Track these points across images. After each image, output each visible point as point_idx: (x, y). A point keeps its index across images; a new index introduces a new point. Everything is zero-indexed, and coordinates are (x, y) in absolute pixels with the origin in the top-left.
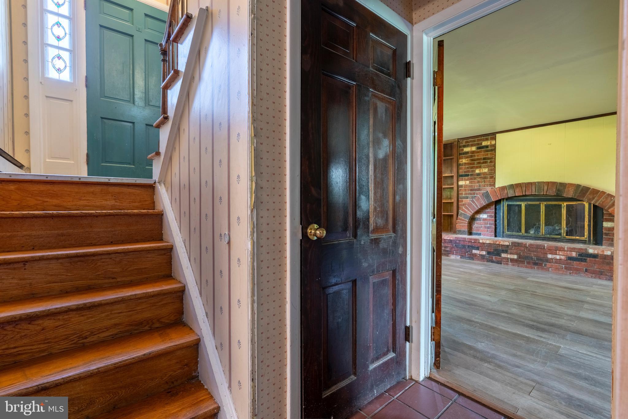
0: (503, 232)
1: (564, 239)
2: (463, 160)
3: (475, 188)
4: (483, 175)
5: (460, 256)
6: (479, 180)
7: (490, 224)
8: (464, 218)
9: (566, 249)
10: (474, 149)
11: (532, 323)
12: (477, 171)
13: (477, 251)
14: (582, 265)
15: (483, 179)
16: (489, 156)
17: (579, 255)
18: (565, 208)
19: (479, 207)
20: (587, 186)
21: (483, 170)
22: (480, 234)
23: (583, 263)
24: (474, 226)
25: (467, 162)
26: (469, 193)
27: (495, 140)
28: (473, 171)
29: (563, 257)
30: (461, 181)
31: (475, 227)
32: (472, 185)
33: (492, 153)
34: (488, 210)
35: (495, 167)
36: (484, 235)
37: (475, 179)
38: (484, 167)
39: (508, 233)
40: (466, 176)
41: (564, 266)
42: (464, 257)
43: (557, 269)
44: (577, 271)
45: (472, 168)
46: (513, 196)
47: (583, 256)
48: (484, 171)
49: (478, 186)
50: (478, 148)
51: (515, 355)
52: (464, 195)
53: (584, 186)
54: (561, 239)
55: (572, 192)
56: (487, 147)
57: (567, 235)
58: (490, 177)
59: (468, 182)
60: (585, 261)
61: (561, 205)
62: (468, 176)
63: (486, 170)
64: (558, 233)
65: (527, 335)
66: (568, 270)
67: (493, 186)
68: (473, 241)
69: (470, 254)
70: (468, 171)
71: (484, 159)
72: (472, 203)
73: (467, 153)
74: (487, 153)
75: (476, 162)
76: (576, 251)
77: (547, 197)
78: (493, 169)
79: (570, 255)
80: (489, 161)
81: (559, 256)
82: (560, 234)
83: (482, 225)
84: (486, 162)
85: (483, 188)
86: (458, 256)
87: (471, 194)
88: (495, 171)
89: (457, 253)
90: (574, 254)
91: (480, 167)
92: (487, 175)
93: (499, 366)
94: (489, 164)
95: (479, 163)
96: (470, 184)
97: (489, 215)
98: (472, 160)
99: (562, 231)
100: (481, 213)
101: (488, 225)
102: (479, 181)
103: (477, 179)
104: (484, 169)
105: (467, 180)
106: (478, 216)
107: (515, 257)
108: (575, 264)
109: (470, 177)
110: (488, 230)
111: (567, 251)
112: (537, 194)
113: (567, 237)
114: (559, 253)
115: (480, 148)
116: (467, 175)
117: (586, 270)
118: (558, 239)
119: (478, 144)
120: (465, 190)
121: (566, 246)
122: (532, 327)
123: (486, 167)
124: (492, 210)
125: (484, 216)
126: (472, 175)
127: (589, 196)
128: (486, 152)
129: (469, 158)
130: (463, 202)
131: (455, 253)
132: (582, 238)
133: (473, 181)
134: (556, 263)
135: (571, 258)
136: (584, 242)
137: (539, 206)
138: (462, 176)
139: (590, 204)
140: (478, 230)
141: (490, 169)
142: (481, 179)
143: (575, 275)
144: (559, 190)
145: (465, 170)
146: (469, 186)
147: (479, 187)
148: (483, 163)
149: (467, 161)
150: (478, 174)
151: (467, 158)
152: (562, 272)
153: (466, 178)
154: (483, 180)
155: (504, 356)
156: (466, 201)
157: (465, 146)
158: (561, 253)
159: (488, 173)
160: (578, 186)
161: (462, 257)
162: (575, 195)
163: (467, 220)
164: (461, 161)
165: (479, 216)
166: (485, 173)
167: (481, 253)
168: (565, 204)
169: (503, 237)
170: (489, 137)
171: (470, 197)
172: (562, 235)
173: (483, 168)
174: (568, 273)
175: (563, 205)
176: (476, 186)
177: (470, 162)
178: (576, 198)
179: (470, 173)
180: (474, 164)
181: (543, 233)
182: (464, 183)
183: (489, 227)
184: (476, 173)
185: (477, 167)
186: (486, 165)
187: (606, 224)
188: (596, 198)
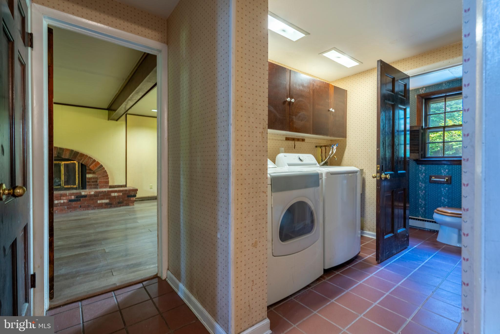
1: (64, 188)
9: (68, 195)
11: (79, 245)
14: (78, 204)
17: (76, 197)
18: (63, 166)
20: (77, 151)
23: (79, 202)
29: (65, 201)
41: (66, 207)
43: (62, 210)
44: (75, 208)
47: (79, 198)
51: (88, 265)
53: (75, 151)
54: (62, 189)
55: (68, 155)
57: (64, 185)
60: (80, 200)
61: (60, 164)
64: (58, 184)
65: (83, 252)
66: (69, 209)
76: (74, 195)
79: (70, 199)
81: (63, 201)
82: (60, 185)
90: (73, 197)
93: (87, 274)
99: (62, 183)
108: (73, 204)
111: (69, 196)
114: (63, 198)
117: (80, 207)
118: (59, 189)
121: (68, 192)
122: (81, 247)
127: (79, 158)
132: (75, 187)
134: (61, 206)
135: (71, 201)
136: (76, 189)
139: (79, 163)
143: (74, 211)
144: (59, 153)
152: (65, 212)
155: (83, 268)
158: (64, 198)
160: (72, 151)
162: (70, 157)
168: (63, 163)
172: (62, 185)
174: (69, 211)
175: (61, 164)
178: (71, 159)
187: (88, 176)
188: (83, 159)
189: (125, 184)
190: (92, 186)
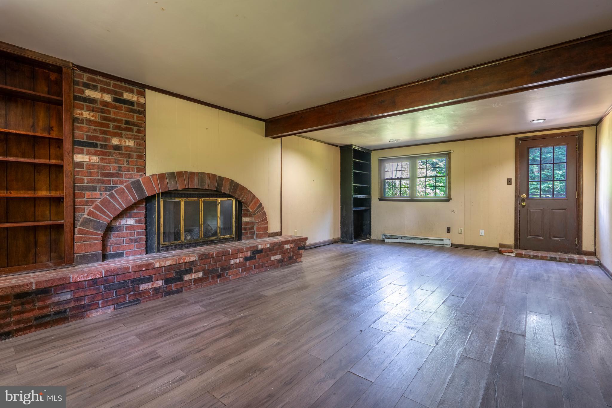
0: (159, 243)
1: (219, 240)
2: (84, 112)
3: (111, 171)
4: (126, 151)
5: (111, 306)
6: (118, 157)
7: (138, 234)
8: (95, 229)
9: (245, 249)
10: (108, 98)
12: (115, 141)
13: (149, 284)
14: (253, 263)
15: (126, 157)
16: (135, 120)
17: (252, 253)
18: (220, 204)
19: (125, 207)
20: (237, 182)
21: (125, 142)
22: (121, 255)
23: (253, 261)
24: (111, 241)
25: (93, 118)
26: (98, 180)
27: (145, 97)
28: (105, 140)
29: (241, 260)
30: (79, 153)
31: (111, 244)
32: (104, 166)
33: (139, 117)
34: (135, 212)
35: (145, 142)
36: (129, 254)
37: (109, 154)
38: (127, 136)
39: (165, 243)
40: (92, 147)
41: (240, 269)
42: (121, 305)
43: (236, 274)
45: (105, 133)
46: (175, 189)
47: (256, 253)
48: (127, 144)
49: (117, 168)
50: (116, 100)
52: (88, 182)
53: (235, 182)
54: (218, 240)
55: (228, 188)
56: (132, 103)
58: (138, 155)
59: (95, 159)
60: (258, 257)
62: (96, 148)
63: (130, 143)
67: (143, 172)
68: (144, 269)
69: (134, 295)
70: (97, 138)
71: (127, 123)
72: (110, 199)
73: (92, 101)
74: (132, 114)
75: (111, 124)
76: (251, 249)
77: (207, 191)
78: (143, 143)
79: (246, 256)
80: (135, 129)
81: (238, 259)
83: (125, 239)
84: (131, 130)
85: (126, 173)
86: (109, 308)
87: (103, 182)
88: (145, 148)
89: (107, 301)
90: (249, 253)
91: (119, 135)
92: (132, 151)
94: (134, 133)
95: (119, 128)
96: (100, 164)
97: (137, 219)
98: (105, 119)
99: (218, 231)
100: (123, 218)
101: (136, 237)
102: (118, 160)
103: (114, 156)
104: (127, 140)
105: (95, 154)
106: (117, 223)
107: (200, 274)
108: (249, 263)
109: (99, 149)
110: (135, 244)
111: (245, 252)
112: (201, 188)
113: (222, 237)
114: (239, 255)
115: (119, 100)
116: (95, 146)
117: (254, 267)
118: (214, 241)
119: (115, 93)
120: (90, 174)
123: (131, 138)
124: (141, 211)
125: (129, 222)
126: (102, 146)
127: (238, 193)
128: (130, 112)
129: (98, 112)
130: (84, 198)
131: (102, 303)
132: (232, 236)
133: (106, 159)
134: (236, 267)
135: (247, 259)
136: (232, 239)
137: (198, 203)
138: (82, 144)
139: (236, 201)
140: (119, 248)
141: (137, 143)
142: (123, 157)
143: (249, 275)
144: (218, 184)
145: (89, 134)
146: (98, 166)
147: (119, 171)
148: (126, 129)
149: (93, 116)
150: (117, 148)
151: (93, 111)
152: (239, 277)
153: (93, 150)
154: (125, 159)
156: (92, 195)
157: (87, 86)
159: (133, 149)
160: (232, 182)
161: (118, 305)
162: (230, 191)
163: (99, 232)
164: (79, 114)
165: (120, 223)
166: (129, 147)
167: (154, 286)
168: (220, 200)
169: (158, 251)
170: (135, 89)
171: (102, 188)
172: (218, 235)
173: (126, 138)
175: (218, 202)
176: (112, 168)
177: (99, 121)
178: (230, 194)
179: (100, 141)
180: (108, 126)
181: (202, 237)
182: (87, 160)
183: (137, 239)
184: (111, 144)
185: (115, 135)
186: (130, 134)
187: (245, 220)
188: (243, 195)
189: (280, 231)
190: (249, 235)
